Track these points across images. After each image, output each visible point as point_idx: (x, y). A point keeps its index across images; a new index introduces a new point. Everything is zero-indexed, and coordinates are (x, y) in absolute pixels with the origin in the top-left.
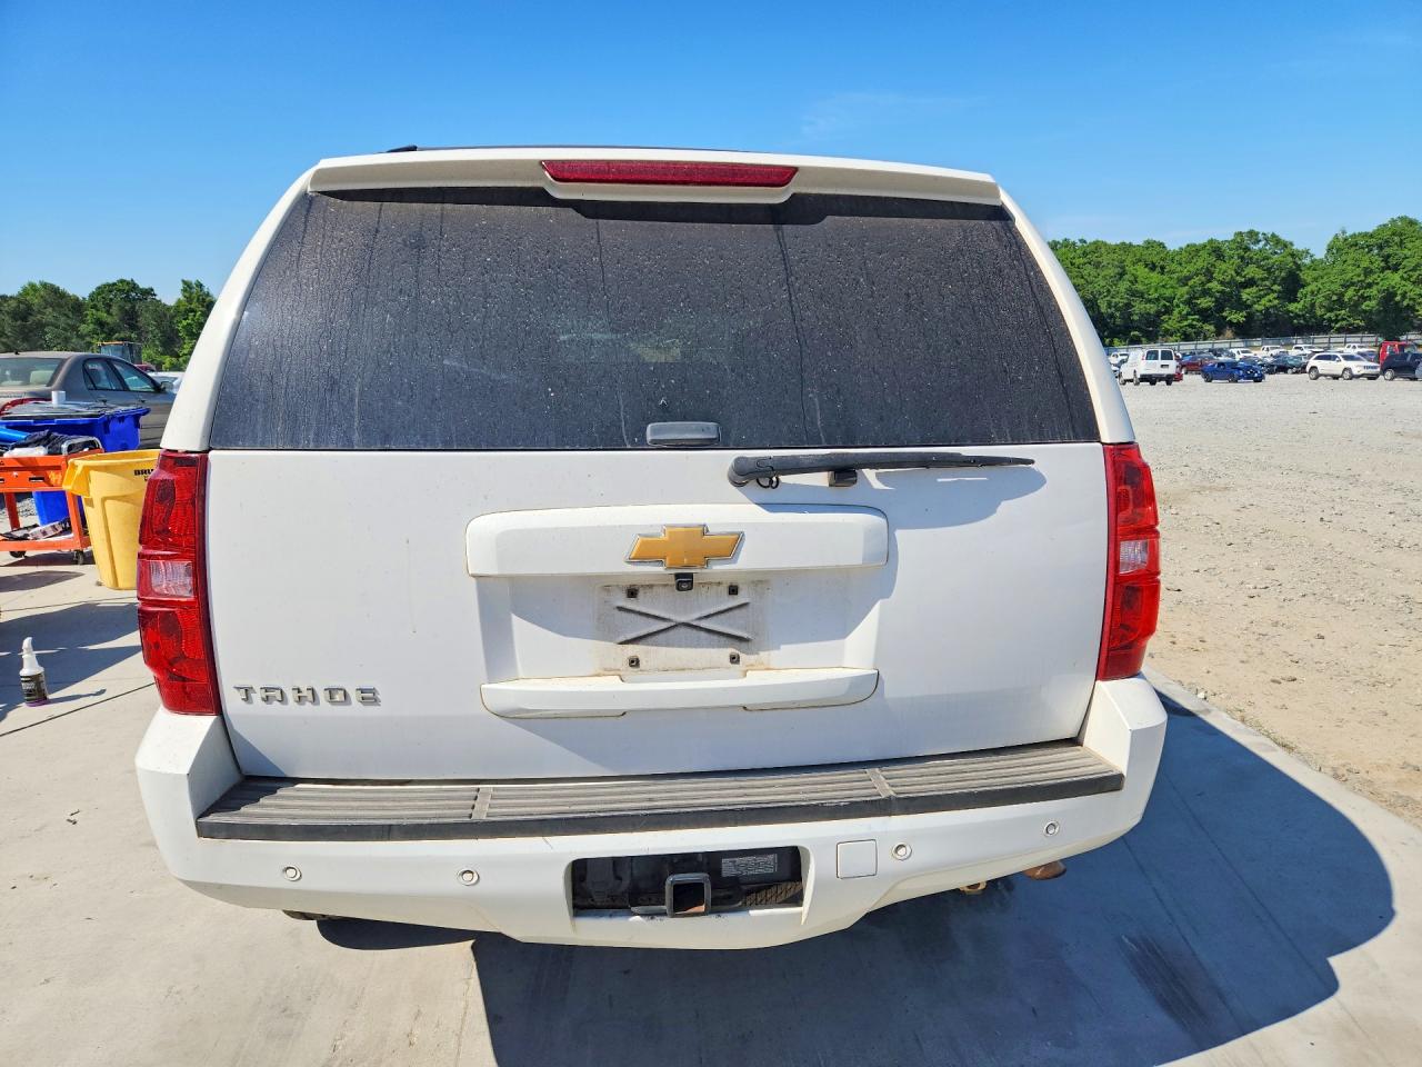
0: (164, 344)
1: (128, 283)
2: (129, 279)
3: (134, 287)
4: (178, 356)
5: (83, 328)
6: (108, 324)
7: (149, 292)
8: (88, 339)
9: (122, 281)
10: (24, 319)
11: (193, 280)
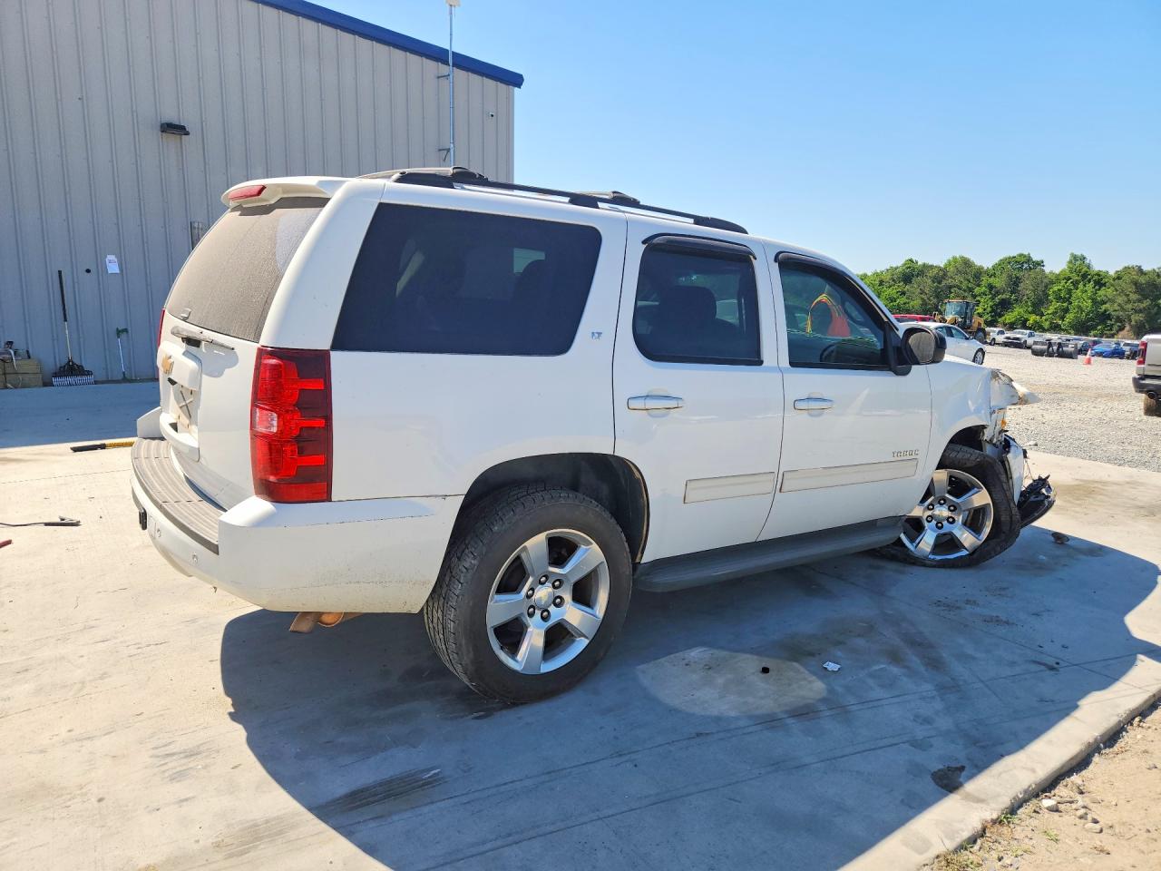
0: (1034, 305)
1: (1025, 256)
2: (1026, 253)
3: (1029, 260)
4: (1042, 315)
5: (977, 290)
6: (995, 287)
7: (1040, 264)
8: (978, 298)
9: (1021, 255)
10: (940, 282)
11: (1078, 253)
